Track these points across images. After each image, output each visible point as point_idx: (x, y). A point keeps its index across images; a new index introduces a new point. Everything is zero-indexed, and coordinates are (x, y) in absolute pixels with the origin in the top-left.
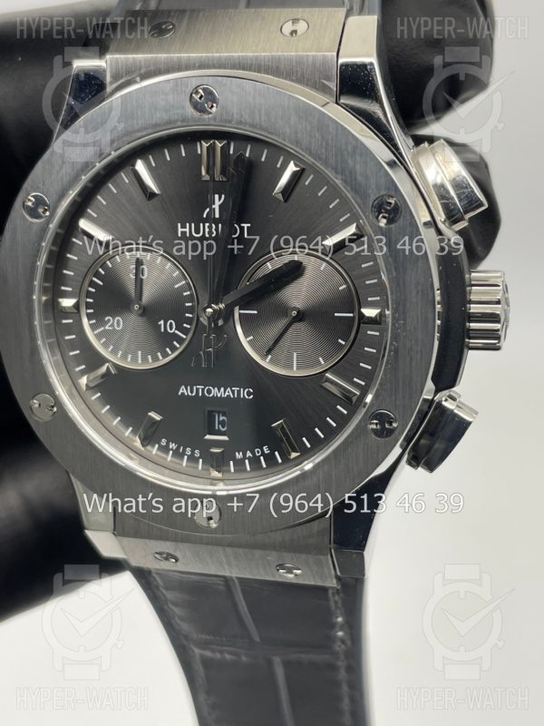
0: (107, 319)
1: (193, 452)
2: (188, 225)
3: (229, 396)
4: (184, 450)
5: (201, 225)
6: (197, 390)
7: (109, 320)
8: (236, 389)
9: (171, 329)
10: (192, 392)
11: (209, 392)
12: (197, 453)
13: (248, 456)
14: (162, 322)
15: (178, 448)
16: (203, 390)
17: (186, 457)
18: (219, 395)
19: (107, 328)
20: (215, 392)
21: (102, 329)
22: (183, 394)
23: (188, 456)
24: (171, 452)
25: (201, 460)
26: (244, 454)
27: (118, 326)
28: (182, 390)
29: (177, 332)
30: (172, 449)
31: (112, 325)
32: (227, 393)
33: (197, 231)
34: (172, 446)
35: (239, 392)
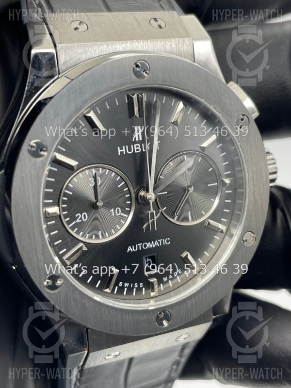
0: (77, 216)
1: (139, 285)
2: (124, 147)
3: (157, 245)
4: (134, 285)
5: (132, 146)
6: (138, 246)
7: (78, 216)
8: (160, 240)
9: (118, 213)
10: (135, 248)
11: (145, 246)
12: (141, 285)
13: (170, 278)
14: (112, 210)
15: (130, 285)
16: (141, 246)
17: (135, 289)
18: (151, 247)
19: (78, 221)
20: (149, 245)
21: (75, 222)
22: (130, 251)
23: (136, 288)
24: (126, 289)
25: (144, 289)
26: (168, 278)
27: (85, 218)
28: (130, 249)
29: (122, 214)
30: (126, 287)
31: (81, 219)
32: (155, 244)
33: (130, 150)
34: (126, 285)
35: (162, 242)
